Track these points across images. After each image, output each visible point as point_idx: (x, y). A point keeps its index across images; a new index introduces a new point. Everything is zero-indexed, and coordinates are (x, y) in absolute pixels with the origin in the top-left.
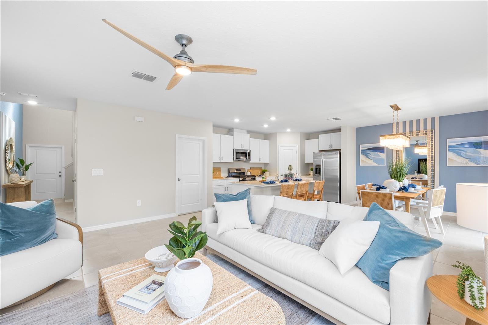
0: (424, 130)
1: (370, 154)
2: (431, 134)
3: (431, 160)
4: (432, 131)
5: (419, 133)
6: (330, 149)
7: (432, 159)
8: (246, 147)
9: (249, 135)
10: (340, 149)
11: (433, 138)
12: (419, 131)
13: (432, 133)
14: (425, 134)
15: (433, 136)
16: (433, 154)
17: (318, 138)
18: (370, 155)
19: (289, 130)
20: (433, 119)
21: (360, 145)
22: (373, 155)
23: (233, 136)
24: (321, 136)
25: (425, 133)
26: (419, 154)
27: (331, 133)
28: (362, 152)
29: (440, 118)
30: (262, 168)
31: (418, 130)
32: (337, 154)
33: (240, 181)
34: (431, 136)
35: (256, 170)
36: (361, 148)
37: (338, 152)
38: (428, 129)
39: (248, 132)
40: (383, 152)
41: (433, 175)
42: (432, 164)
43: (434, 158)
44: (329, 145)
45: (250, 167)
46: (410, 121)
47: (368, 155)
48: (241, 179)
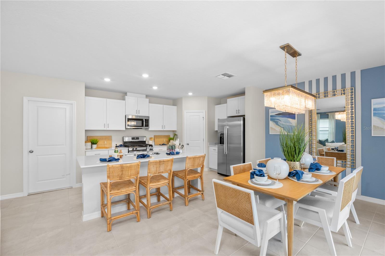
0: (342, 89)
1: (280, 120)
2: (350, 94)
3: (350, 128)
4: (352, 89)
5: (336, 93)
6: (237, 115)
7: (352, 126)
8: (143, 114)
9: (148, 99)
10: (244, 115)
11: (353, 99)
12: (335, 91)
13: (352, 92)
14: (343, 94)
15: (353, 96)
16: (354, 120)
17: (226, 103)
18: (280, 122)
19: (190, 94)
20: (353, 74)
21: (270, 110)
22: (283, 122)
23: (124, 101)
24: (228, 100)
25: (343, 92)
26: (341, 120)
27: (238, 97)
28: (272, 118)
29: (362, 71)
30: (169, 136)
31: (334, 88)
32: (241, 121)
33: (129, 151)
34: (350, 96)
35: (161, 138)
36: (271, 113)
37: (242, 118)
38: (346, 88)
39: (147, 96)
40: (294, 118)
41: (354, 148)
42: (351, 133)
43: (354, 125)
44: (237, 111)
45: (154, 135)
46: (325, 78)
47: (278, 122)
48: (131, 149)
